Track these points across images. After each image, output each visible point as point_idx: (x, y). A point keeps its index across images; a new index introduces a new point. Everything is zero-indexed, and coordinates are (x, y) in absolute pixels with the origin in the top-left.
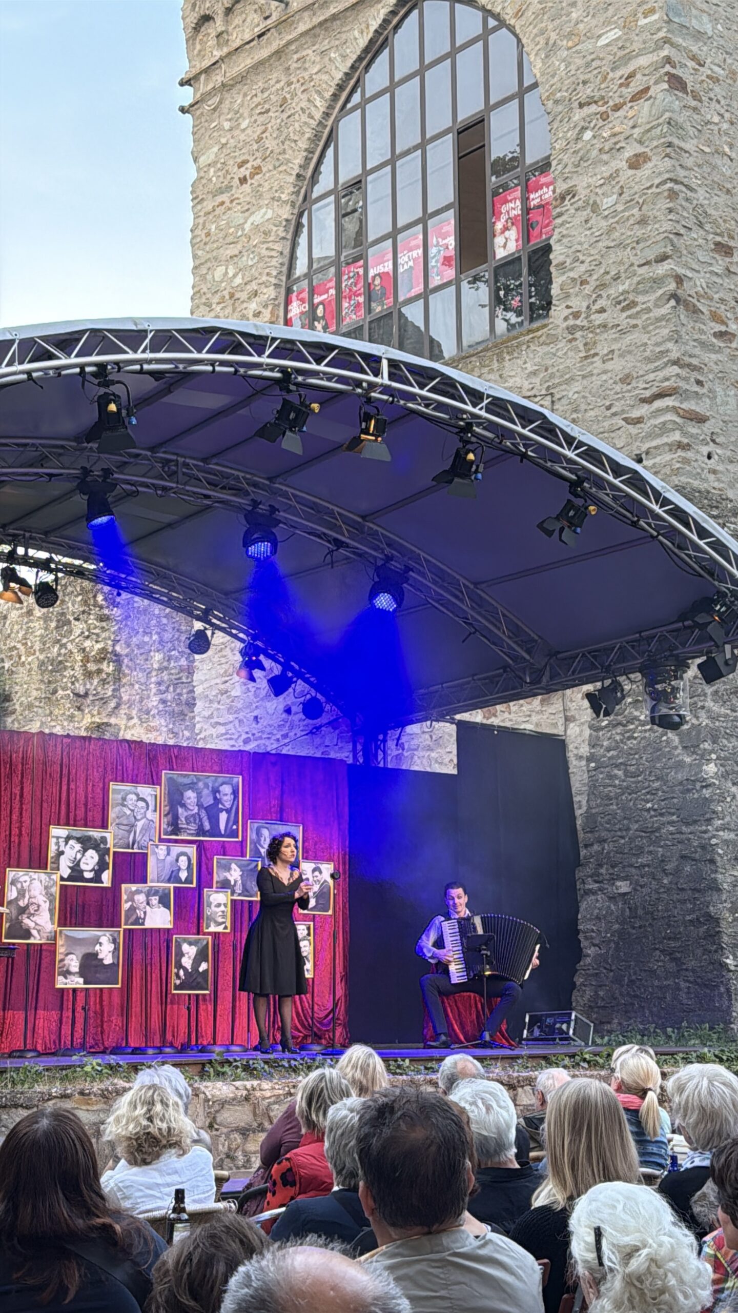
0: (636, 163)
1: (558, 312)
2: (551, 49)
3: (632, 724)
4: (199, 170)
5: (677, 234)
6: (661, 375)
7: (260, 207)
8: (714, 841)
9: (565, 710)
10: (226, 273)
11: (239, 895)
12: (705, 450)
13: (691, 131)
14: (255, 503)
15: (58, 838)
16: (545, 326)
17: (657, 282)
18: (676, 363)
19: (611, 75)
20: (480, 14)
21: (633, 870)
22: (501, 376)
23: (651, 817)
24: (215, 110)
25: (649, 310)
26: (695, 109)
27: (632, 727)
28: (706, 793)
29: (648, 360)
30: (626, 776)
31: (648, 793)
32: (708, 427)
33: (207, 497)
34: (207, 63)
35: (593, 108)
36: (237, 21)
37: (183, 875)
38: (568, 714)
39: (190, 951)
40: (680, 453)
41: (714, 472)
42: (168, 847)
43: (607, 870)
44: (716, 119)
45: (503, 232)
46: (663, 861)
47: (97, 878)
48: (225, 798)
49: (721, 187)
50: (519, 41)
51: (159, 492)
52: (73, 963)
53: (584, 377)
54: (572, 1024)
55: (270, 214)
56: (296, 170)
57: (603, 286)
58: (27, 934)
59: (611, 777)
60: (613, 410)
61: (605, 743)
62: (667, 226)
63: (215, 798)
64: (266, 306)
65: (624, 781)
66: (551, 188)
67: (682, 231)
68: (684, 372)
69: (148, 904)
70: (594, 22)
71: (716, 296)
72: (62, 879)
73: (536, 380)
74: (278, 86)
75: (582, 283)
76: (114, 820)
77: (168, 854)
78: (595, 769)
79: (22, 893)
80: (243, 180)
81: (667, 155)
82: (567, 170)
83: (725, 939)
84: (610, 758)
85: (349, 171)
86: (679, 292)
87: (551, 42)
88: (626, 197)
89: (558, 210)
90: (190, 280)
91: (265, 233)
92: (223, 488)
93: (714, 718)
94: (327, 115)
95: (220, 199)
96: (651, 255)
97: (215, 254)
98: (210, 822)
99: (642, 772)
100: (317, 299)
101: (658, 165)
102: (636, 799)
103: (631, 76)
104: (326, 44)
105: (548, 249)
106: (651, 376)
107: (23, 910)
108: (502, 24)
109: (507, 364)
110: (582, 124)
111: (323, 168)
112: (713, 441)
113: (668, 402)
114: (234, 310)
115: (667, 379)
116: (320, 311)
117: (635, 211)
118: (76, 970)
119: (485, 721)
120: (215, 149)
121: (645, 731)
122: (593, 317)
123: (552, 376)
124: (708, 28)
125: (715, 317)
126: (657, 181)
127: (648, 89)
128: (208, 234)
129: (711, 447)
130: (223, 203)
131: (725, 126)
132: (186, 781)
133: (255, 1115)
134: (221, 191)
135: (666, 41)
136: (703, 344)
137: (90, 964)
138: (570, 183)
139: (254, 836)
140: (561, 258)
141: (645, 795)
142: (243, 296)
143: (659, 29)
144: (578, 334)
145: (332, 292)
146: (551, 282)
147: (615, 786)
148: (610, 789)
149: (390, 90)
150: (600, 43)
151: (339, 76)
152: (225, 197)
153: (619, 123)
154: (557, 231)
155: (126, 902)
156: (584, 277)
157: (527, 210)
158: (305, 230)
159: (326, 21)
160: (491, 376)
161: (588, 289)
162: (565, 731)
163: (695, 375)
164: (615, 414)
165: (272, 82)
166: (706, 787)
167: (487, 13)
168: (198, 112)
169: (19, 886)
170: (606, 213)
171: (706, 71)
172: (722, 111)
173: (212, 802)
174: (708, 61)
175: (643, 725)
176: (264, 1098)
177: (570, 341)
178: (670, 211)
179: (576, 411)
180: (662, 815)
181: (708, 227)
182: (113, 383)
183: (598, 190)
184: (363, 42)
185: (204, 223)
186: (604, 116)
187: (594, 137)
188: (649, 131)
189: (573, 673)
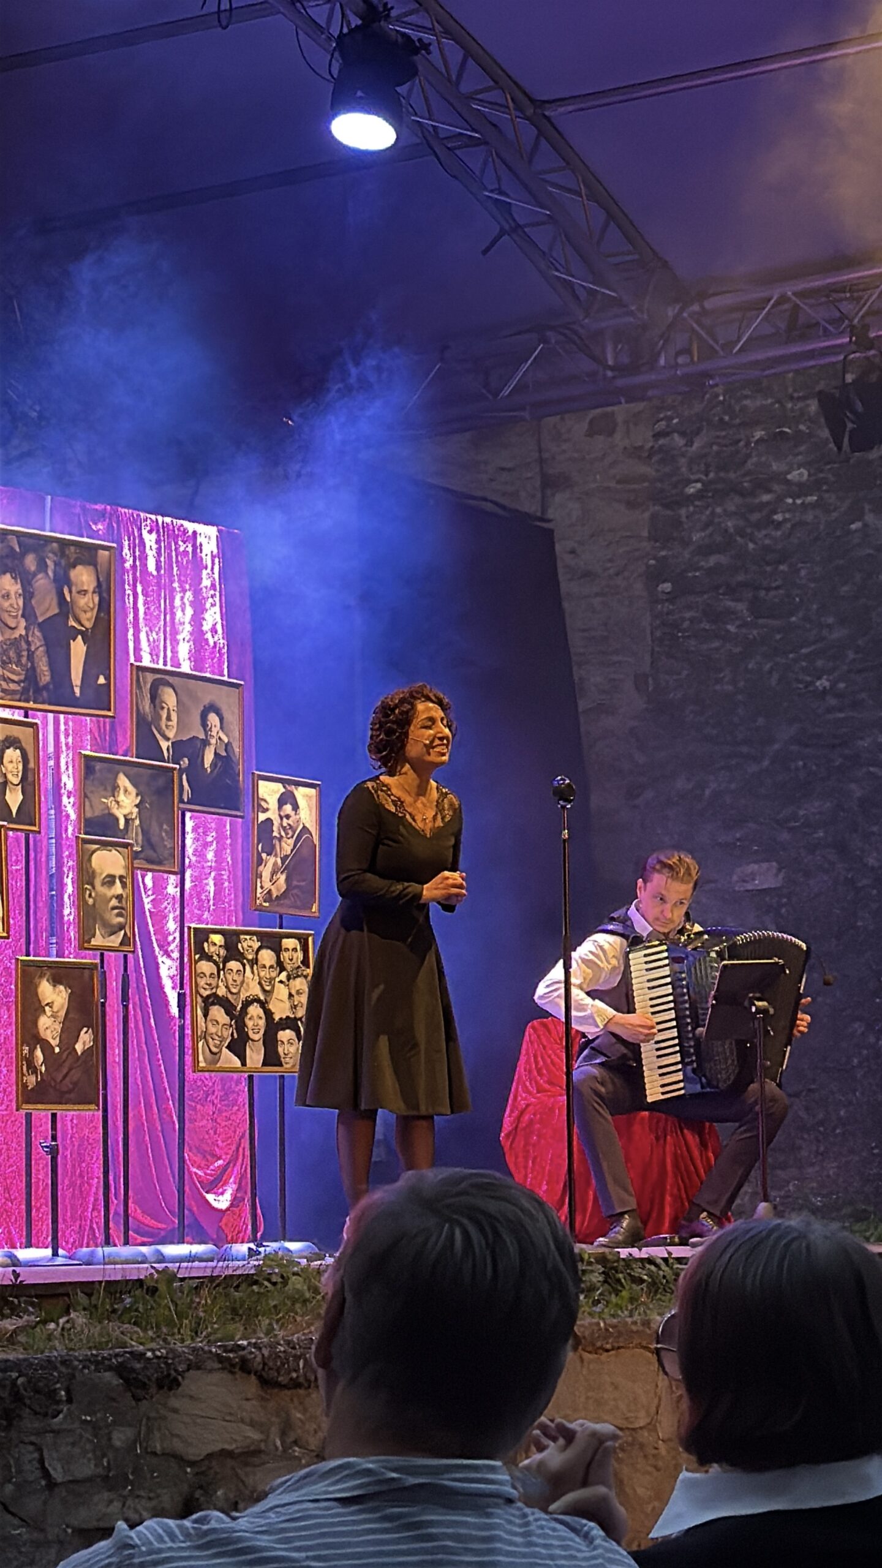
3: (769, 491)
21: (784, 835)
30: (756, 613)
31: (817, 654)
37: (14, 798)
38: (551, 470)
43: (714, 835)
48: (82, 601)
59: (716, 616)
61: (697, 537)
63: (62, 600)
65: (751, 626)
78: (671, 598)
84: (710, 571)
99: (799, 605)
102: (787, 669)
121: (804, 508)
141: (809, 658)
147: (726, 638)
173: (54, 608)
175: (798, 495)
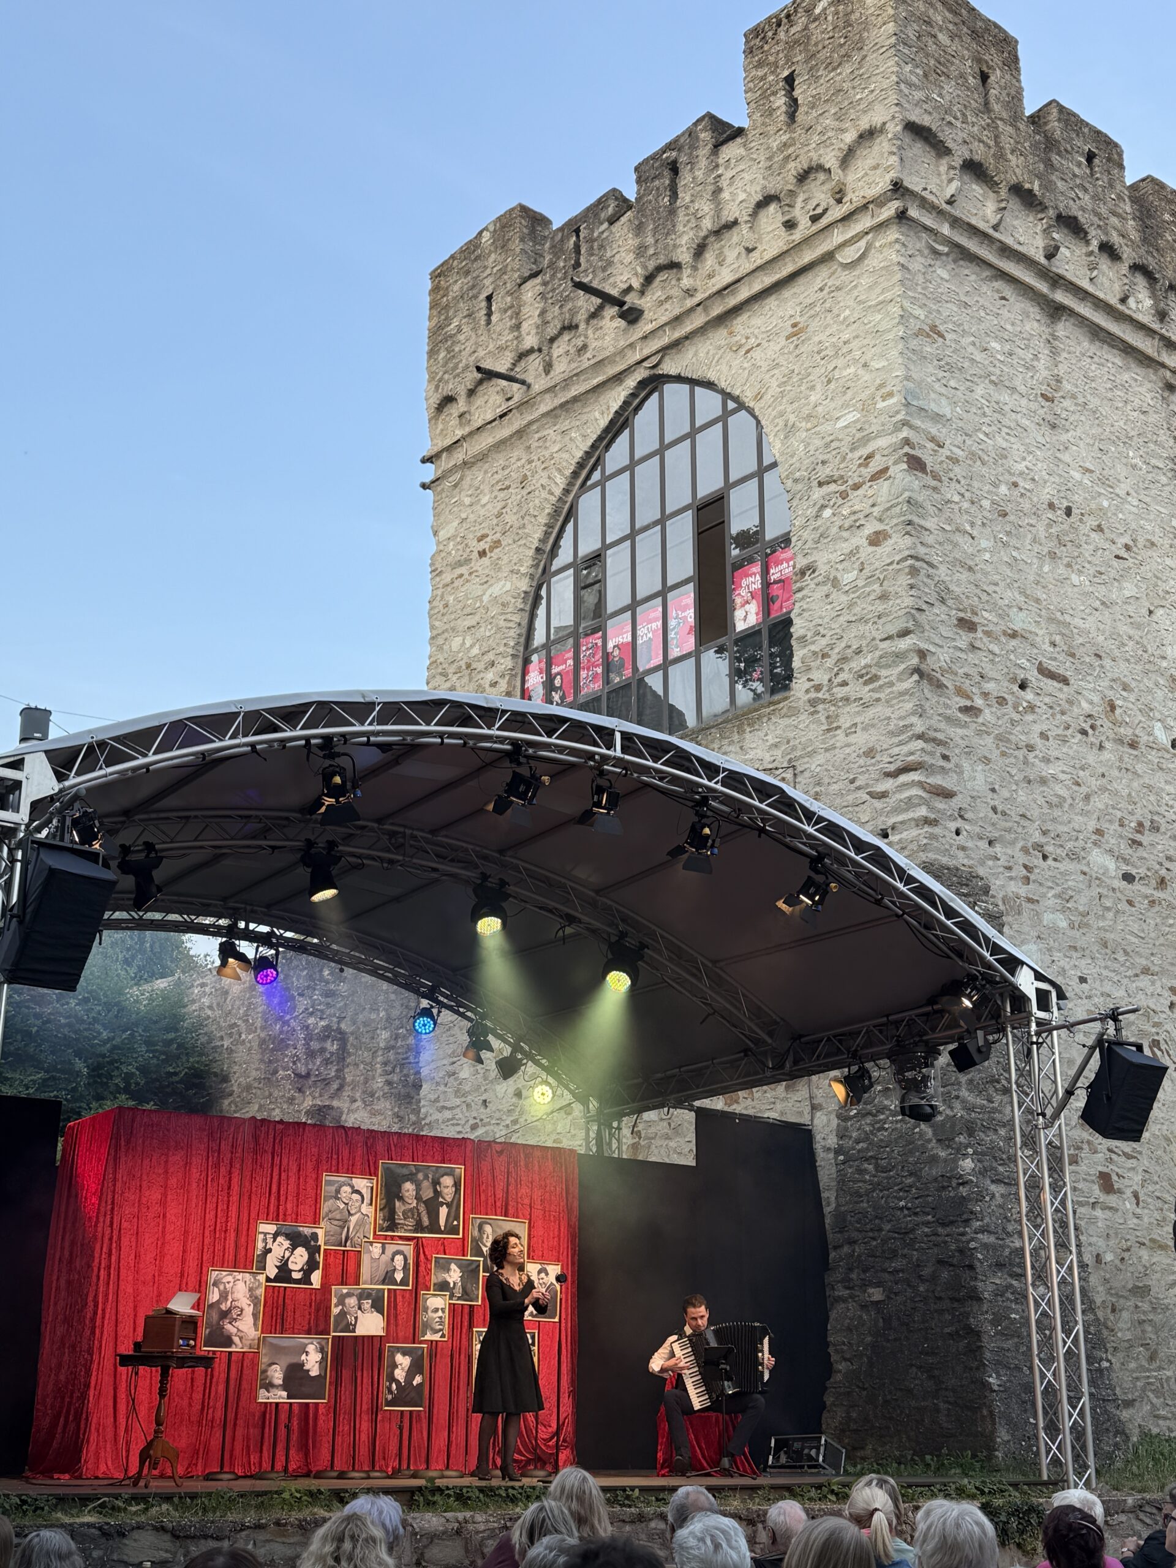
0: (876, 540)
1: (799, 686)
2: (790, 430)
3: (882, 1114)
4: (438, 543)
5: (919, 609)
6: (905, 749)
7: (499, 580)
8: (972, 1245)
9: (811, 1098)
10: (464, 643)
11: (459, 1298)
12: (953, 826)
13: (931, 510)
14: (485, 877)
15: (265, 1234)
16: (786, 699)
17: (900, 656)
18: (920, 737)
19: (850, 455)
20: (719, 397)
21: (887, 1275)
22: (741, 748)
23: (905, 1216)
24: (455, 486)
25: (891, 684)
26: (935, 489)
27: (882, 1117)
28: (964, 1191)
29: (892, 734)
30: (876, 1170)
31: (900, 1190)
32: (955, 802)
33: (435, 870)
34: (449, 441)
35: (833, 487)
36: (479, 401)
37: (399, 1276)
38: (815, 1102)
39: (403, 1361)
40: (927, 829)
41: (963, 848)
42: (383, 1244)
43: (859, 1274)
44: (956, 498)
45: (743, 606)
46: (918, 1266)
47: (306, 1280)
48: (446, 1191)
49: (963, 564)
50: (758, 422)
51: (385, 865)
52: (277, 1375)
53: (827, 750)
54: (822, 1449)
55: (508, 586)
56: (536, 544)
57: (844, 659)
58: (229, 1342)
59: (861, 1171)
60: (857, 784)
61: (854, 1135)
62: (908, 601)
63: (436, 1191)
64: (502, 676)
65: (875, 1176)
66: (791, 563)
67: (924, 607)
68: (928, 747)
69: (360, 1308)
70: (833, 405)
71: (961, 671)
72: (268, 1279)
73: (778, 753)
74: (519, 464)
75: (825, 656)
76: (327, 1215)
77: (383, 1253)
78: (844, 1162)
79: (224, 1295)
80: (482, 554)
81: (907, 533)
82: (807, 547)
83: (988, 1355)
84: (859, 1151)
85: (589, 545)
86: (923, 667)
87: (790, 424)
88: (867, 572)
89: (798, 585)
90: (428, 649)
91: (503, 605)
92: (452, 860)
93: (970, 1109)
94: (566, 491)
95: (459, 571)
96: (892, 629)
97: (452, 624)
98: (429, 1217)
99: (894, 1167)
100: (555, 670)
101: (898, 544)
102: (888, 1197)
103: (869, 457)
104: (565, 425)
105: (788, 622)
106: (896, 750)
107: (225, 1314)
108: (741, 406)
109: (747, 736)
110: (822, 502)
111: (562, 543)
112: (961, 817)
113: (914, 776)
114: (470, 681)
115: (912, 754)
116: (557, 682)
117: (876, 586)
118: (281, 1382)
119: (726, 1109)
120: (455, 524)
121: (897, 1121)
122: (835, 690)
123: (794, 748)
124: (946, 410)
125: (960, 692)
126: (897, 558)
127: (887, 469)
128: (446, 606)
129: (959, 823)
130: (461, 576)
131: (966, 505)
132: (405, 1171)
133: (467, 1551)
134: (460, 564)
135: (905, 423)
136: (948, 719)
137: (295, 1375)
138: (810, 559)
139: (476, 1233)
140: (801, 632)
141: (896, 1191)
142: (480, 666)
143: (898, 412)
144: (820, 707)
145: (570, 662)
146: (791, 655)
147: (865, 1182)
148: (860, 1184)
149: (631, 467)
150: (838, 426)
151: (579, 454)
152: (464, 570)
153: (858, 501)
154: (797, 605)
155: (336, 1306)
156: (826, 651)
157: (767, 584)
158: (544, 602)
159: (567, 402)
160: (732, 748)
161: (829, 662)
162: (812, 1120)
163: (940, 750)
164: (859, 788)
165: (513, 460)
166: (963, 1184)
167: (726, 396)
168: (439, 489)
169: (222, 1287)
170: (847, 588)
171: (945, 452)
172: (963, 491)
173: (431, 1195)
174: (947, 443)
175: (894, 1116)
176: (478, 1532)
177: (812, 714)
178: (912, 587)
179: (819, 784)
180: (916, 1214)
181: (950, 602)
182: (339, 755)
183: (838, 566)
184: (603, 422)
185: (442, 597)
186: (844, 495)
187: (834, 515)
188: (888, 509)
189: (818, 1057)
